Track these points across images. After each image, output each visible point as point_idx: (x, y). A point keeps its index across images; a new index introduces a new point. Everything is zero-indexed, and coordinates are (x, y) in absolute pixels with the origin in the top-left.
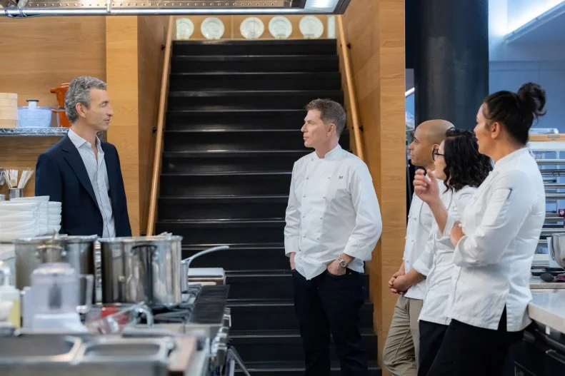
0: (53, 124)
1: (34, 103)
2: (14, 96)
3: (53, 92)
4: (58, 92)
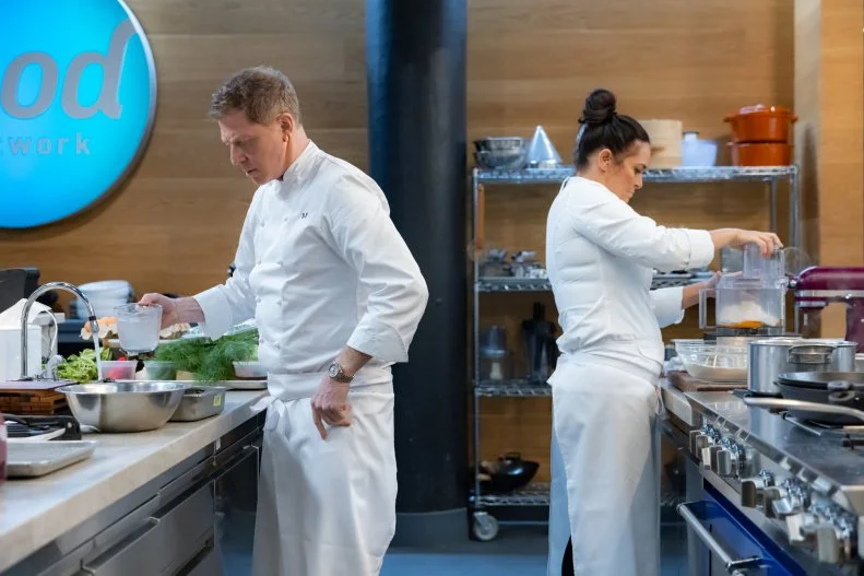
1: (694, 136)
3: (727, 120)
4: (735, 121)
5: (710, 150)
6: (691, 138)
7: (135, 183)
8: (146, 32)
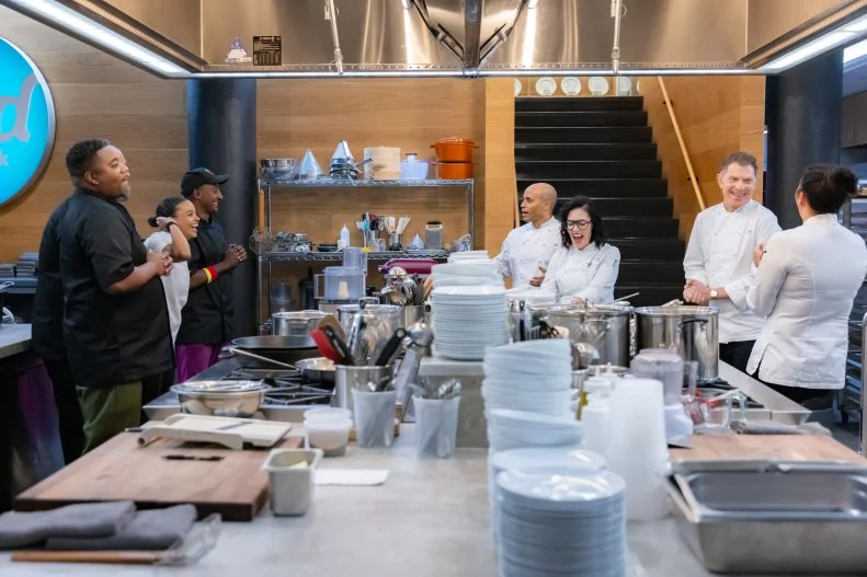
0: (431, 175)
1: (413, 156)
2: (398, 150)
3: (432, 147)
4: (437, 147)
5: (425, 166)
6: (411, 158)
7: (42, 185)
8: (47, 82)
